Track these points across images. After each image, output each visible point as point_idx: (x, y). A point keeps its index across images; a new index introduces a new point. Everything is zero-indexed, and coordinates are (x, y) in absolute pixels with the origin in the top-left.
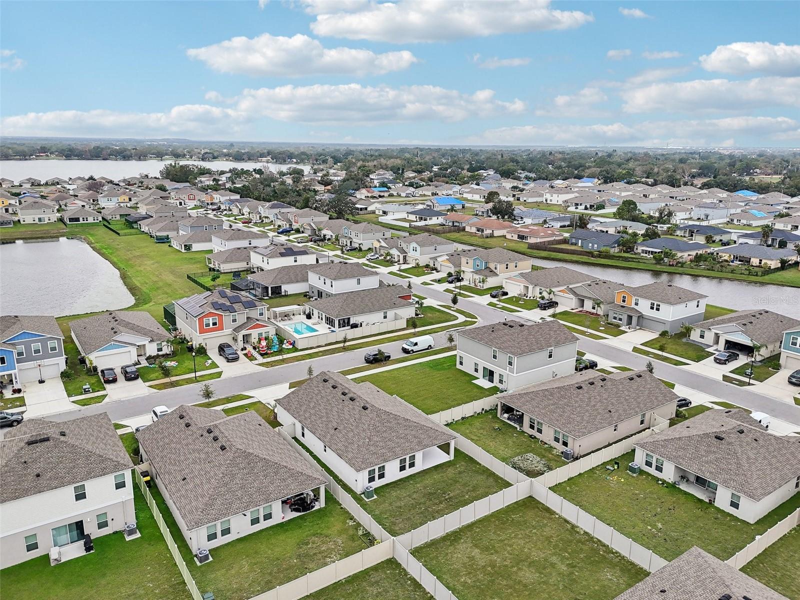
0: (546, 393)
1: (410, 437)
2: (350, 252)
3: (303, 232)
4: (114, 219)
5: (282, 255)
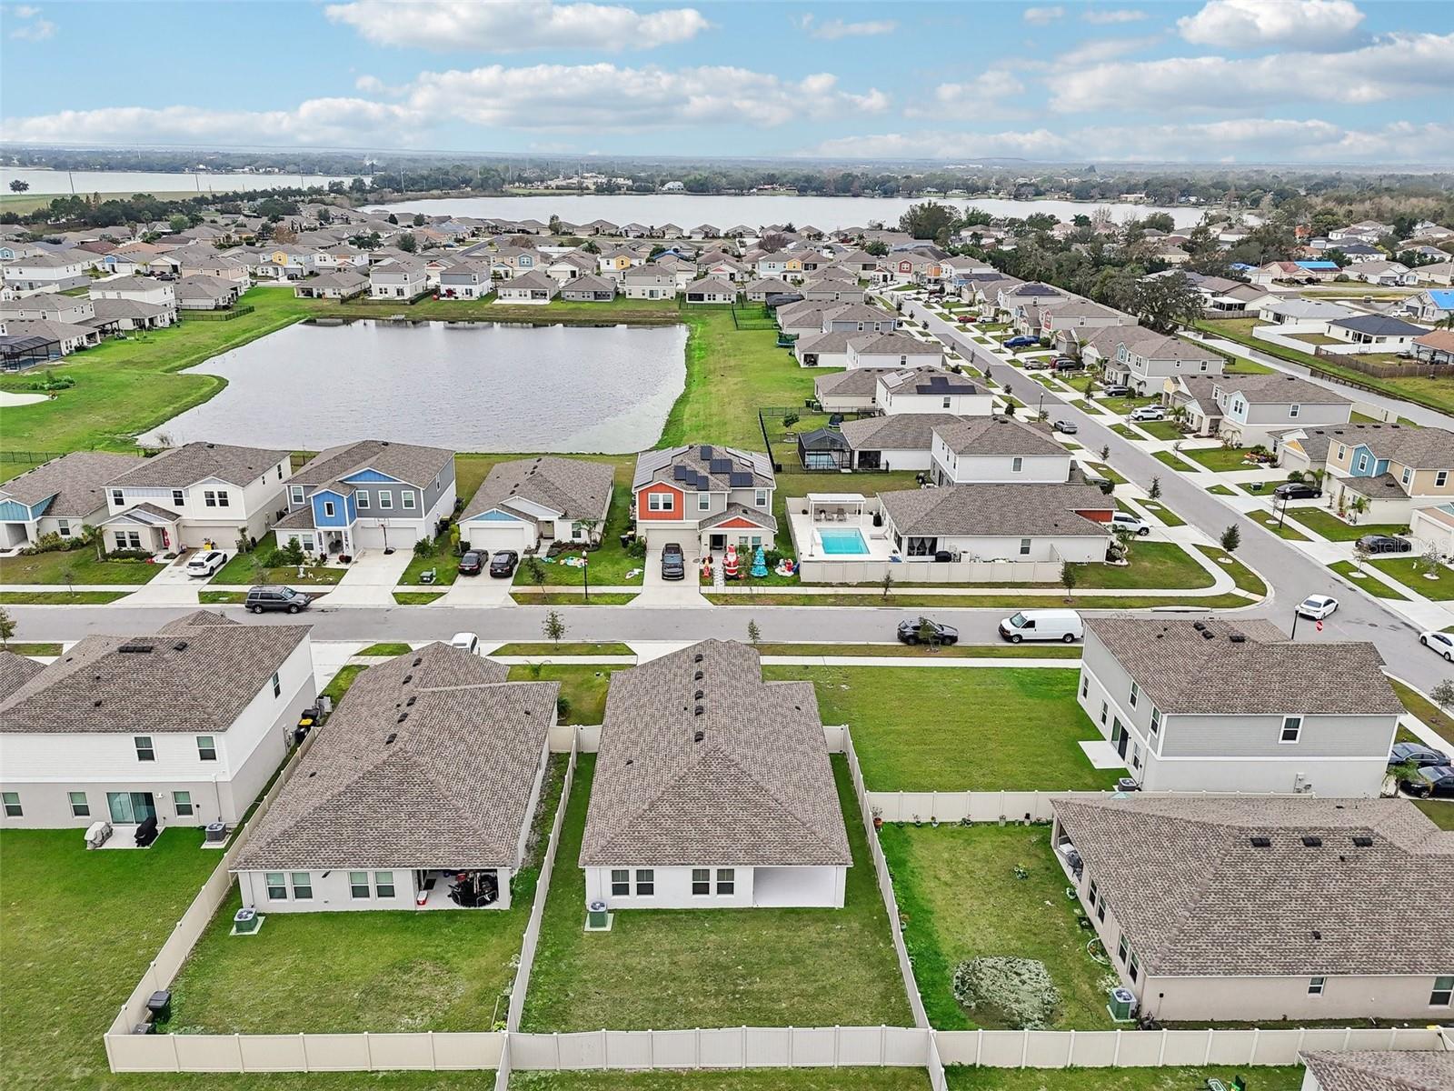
0: (1166, 828)
1: (740, 828)
2: (1114, 398)
3: (1054, 348)
4: (756, 299)
5: (922, 390)
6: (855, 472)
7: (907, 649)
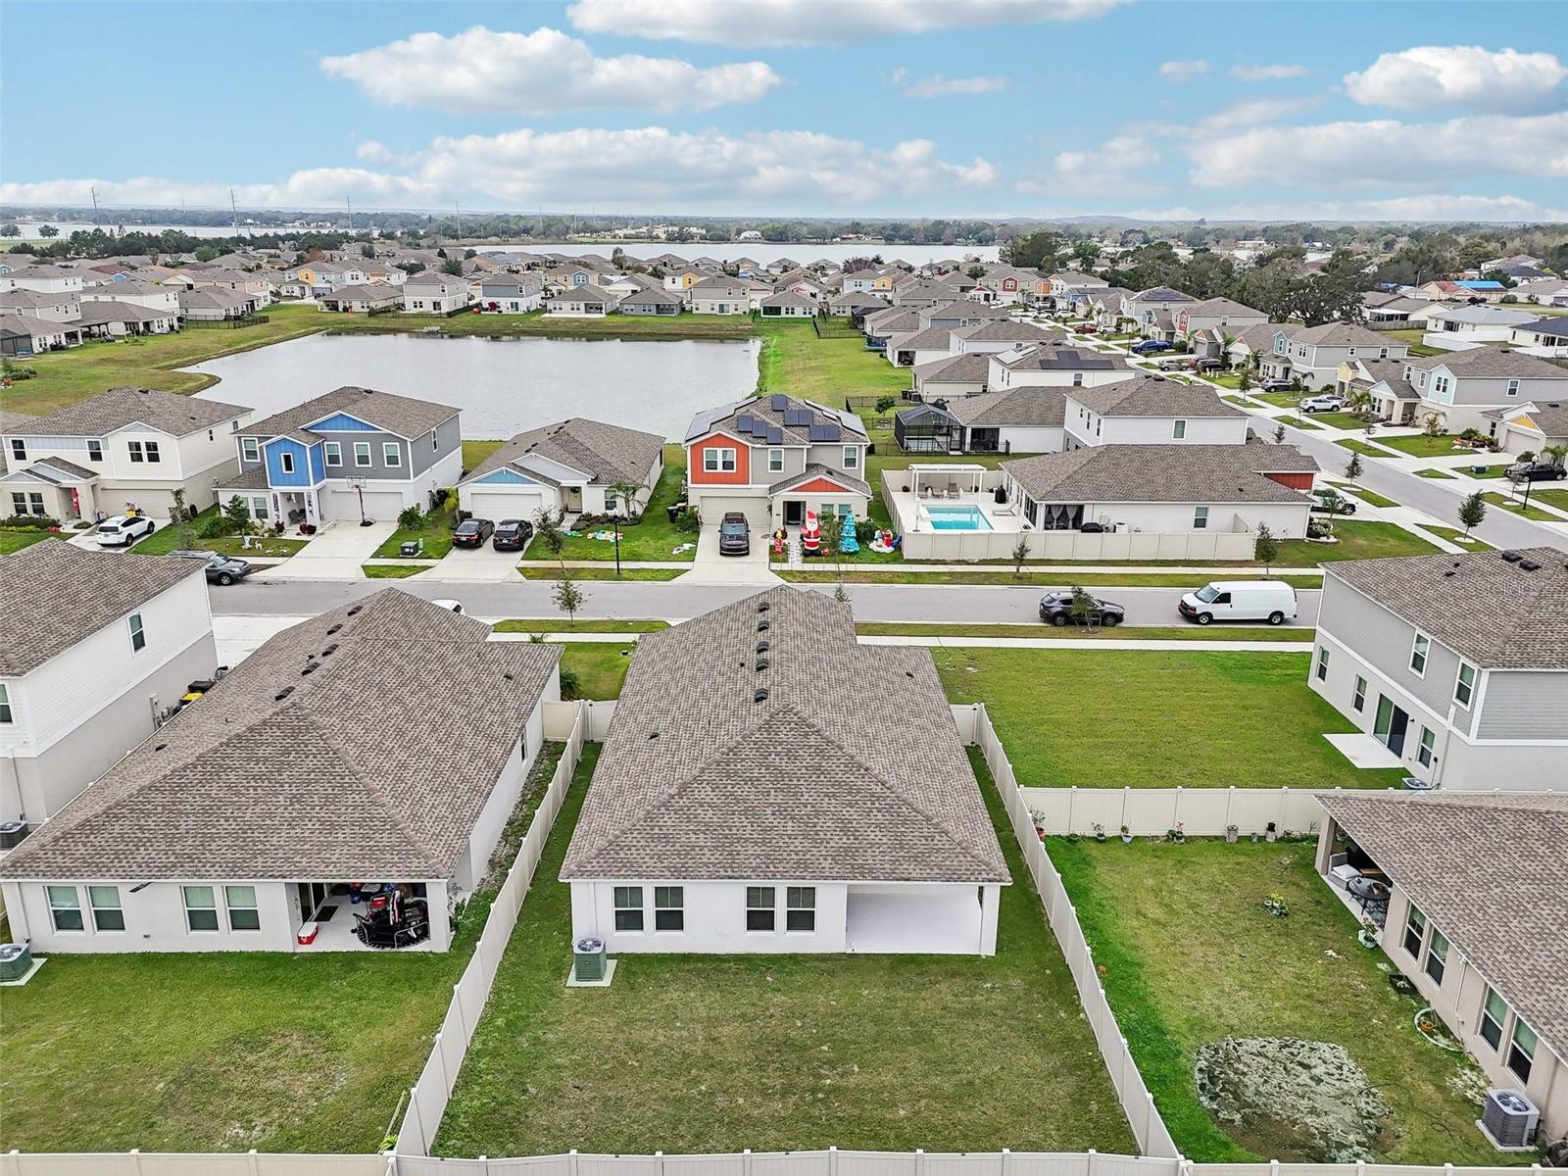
2: (1273, 395)
3: (1192, 352)
6: (967, 454)
7: (1054, 629)
